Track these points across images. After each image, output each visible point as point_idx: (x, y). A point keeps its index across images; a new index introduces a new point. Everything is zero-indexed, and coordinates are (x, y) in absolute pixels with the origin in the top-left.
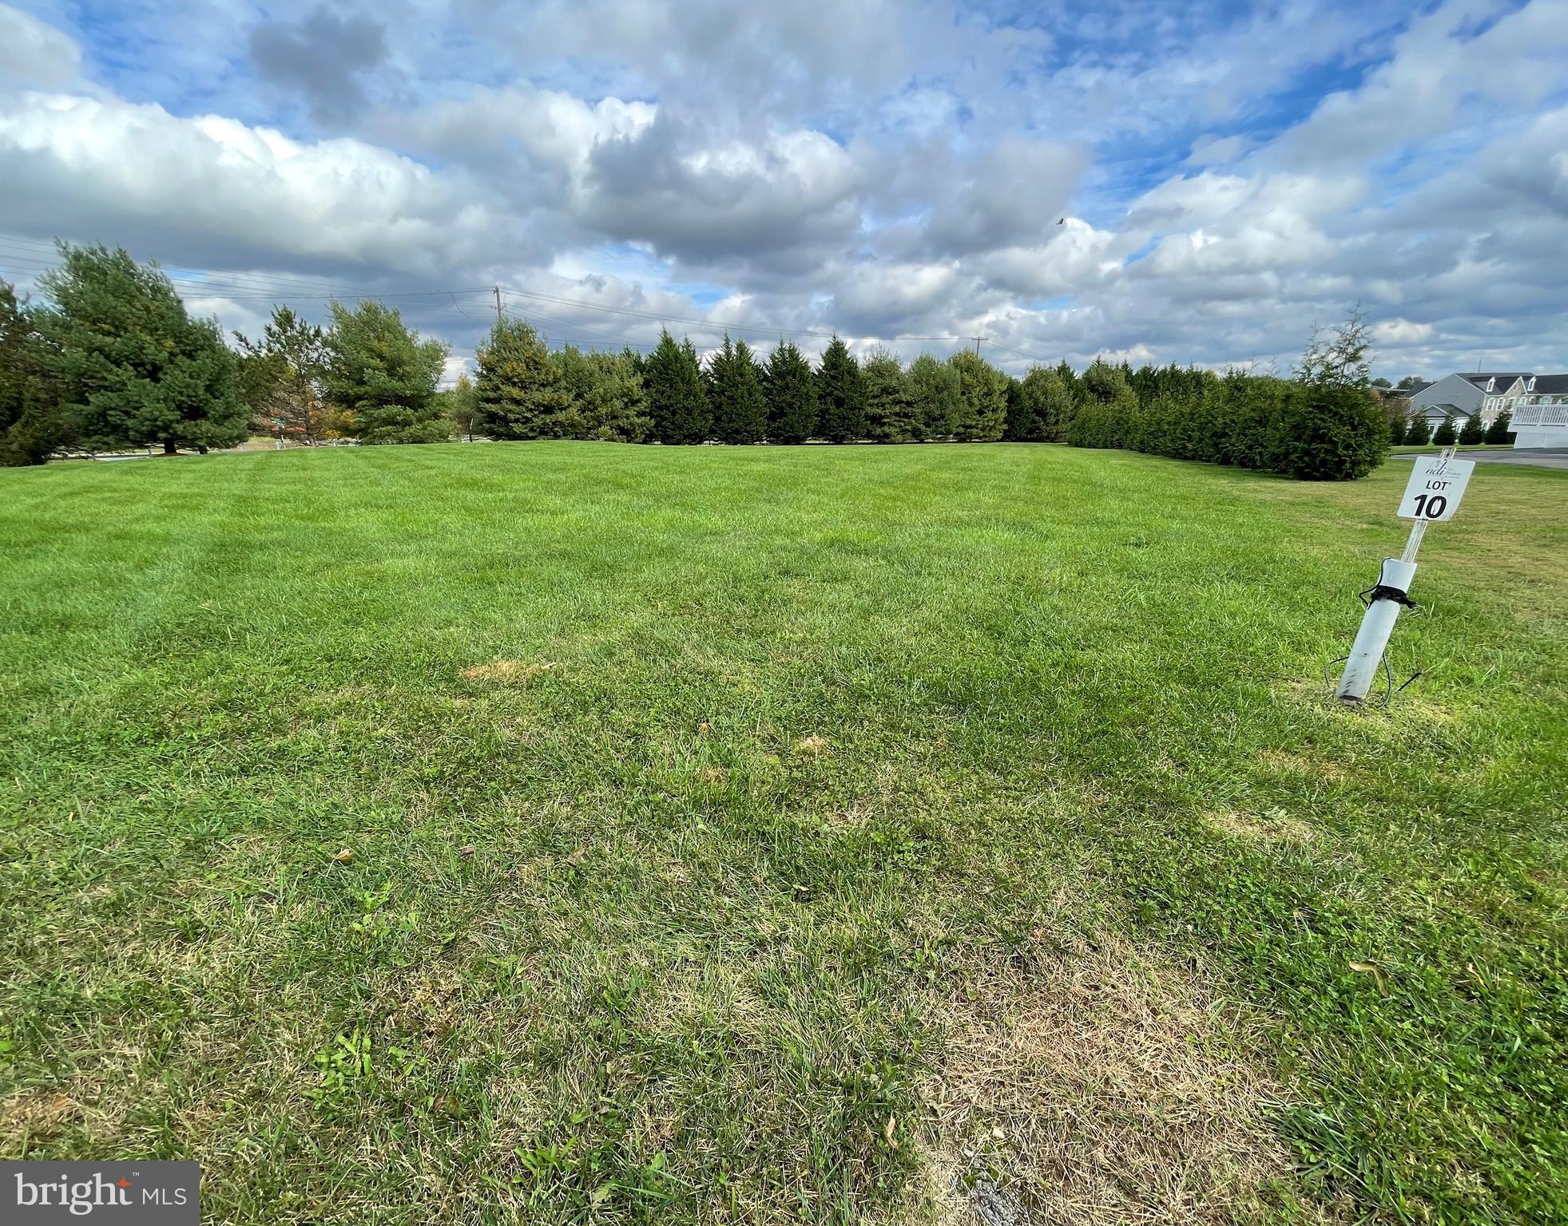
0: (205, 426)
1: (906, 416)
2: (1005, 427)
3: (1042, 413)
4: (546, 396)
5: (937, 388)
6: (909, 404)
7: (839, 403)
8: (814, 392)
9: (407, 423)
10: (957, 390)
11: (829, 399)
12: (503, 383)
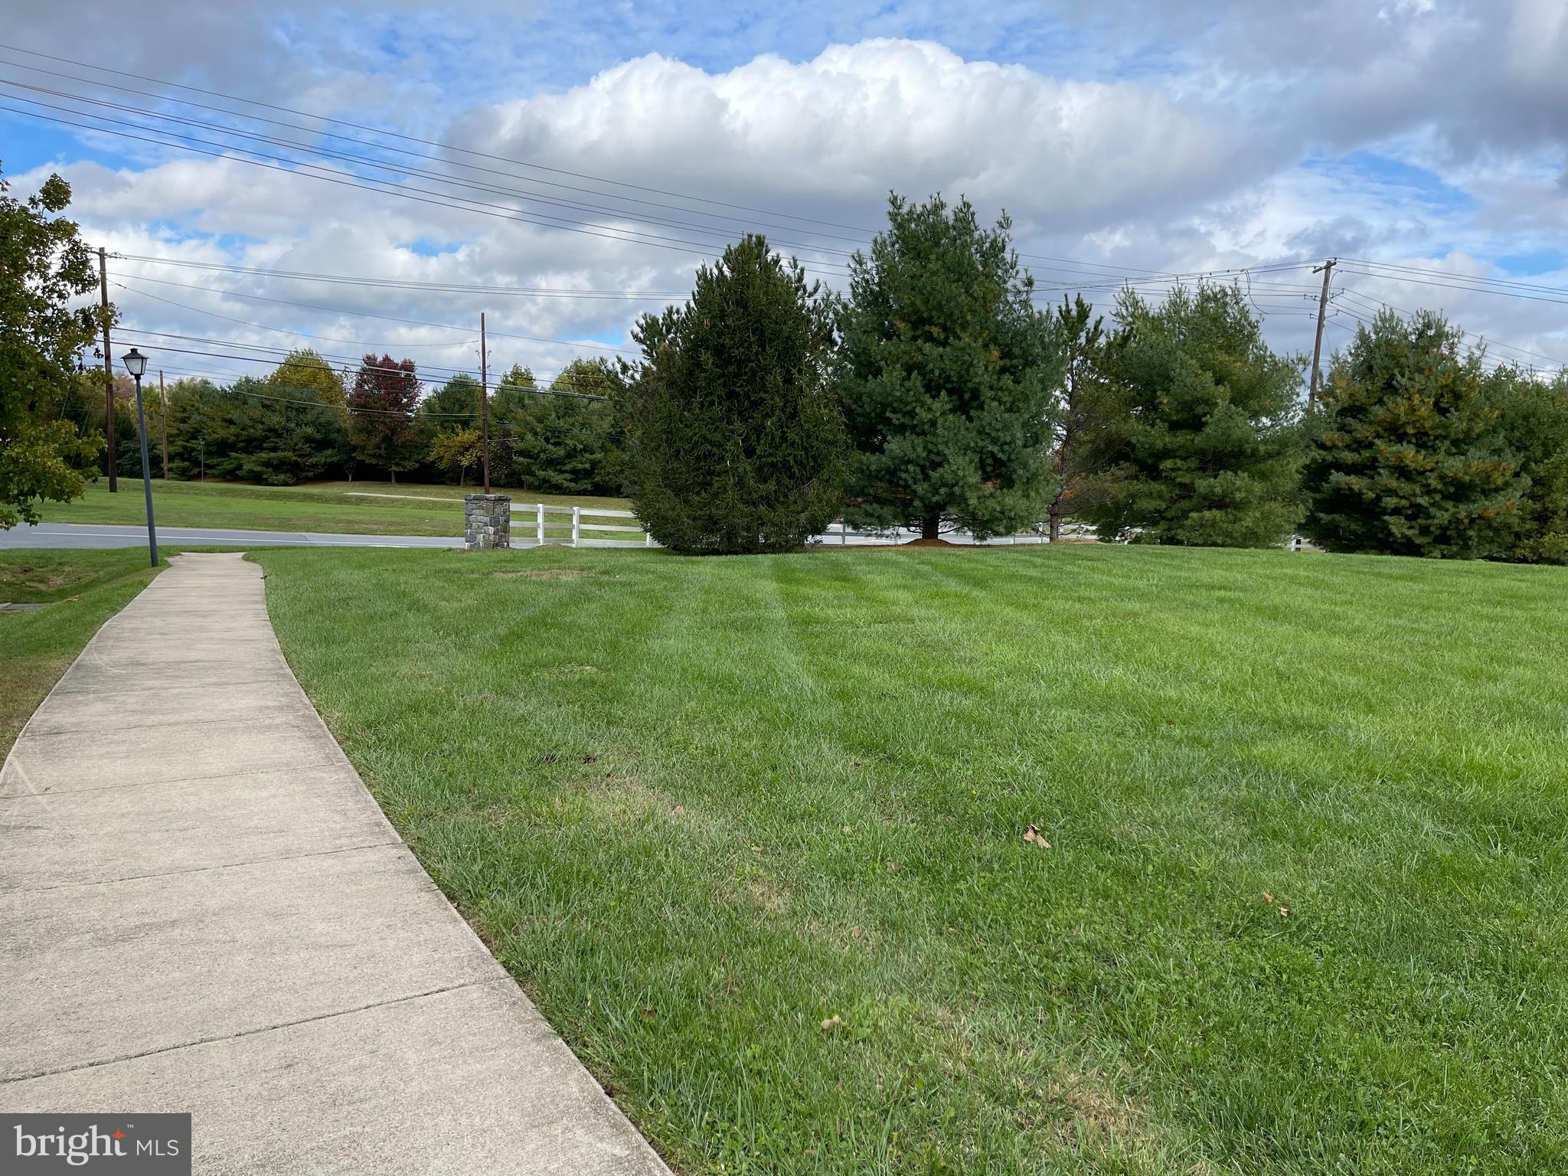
4: (1468, 464)
9: (1241, 505)
12: (1378, 436)
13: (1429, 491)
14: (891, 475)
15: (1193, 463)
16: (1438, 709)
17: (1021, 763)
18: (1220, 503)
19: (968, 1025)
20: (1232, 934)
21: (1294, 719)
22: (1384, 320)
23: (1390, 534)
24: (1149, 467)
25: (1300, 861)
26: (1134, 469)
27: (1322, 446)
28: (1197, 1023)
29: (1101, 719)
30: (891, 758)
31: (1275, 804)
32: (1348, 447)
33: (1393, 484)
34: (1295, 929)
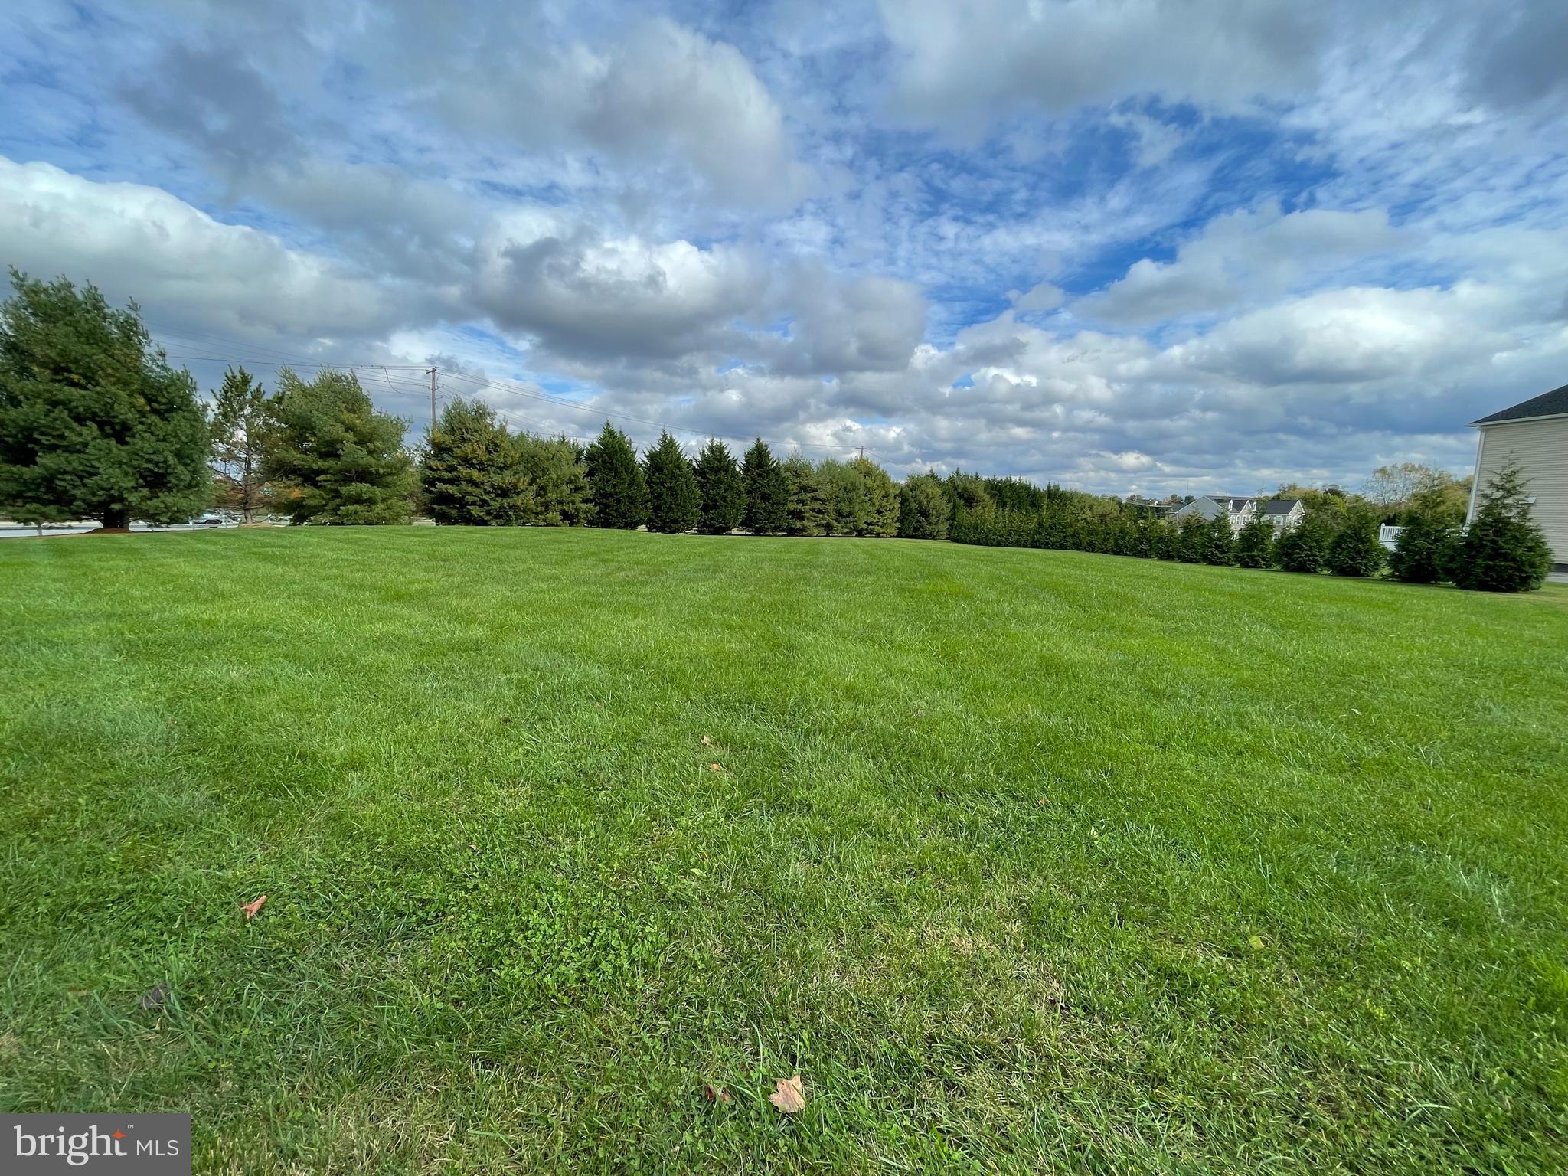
0: (167, 499)
1: (820, 512)
2: (898, 525)
3: (924, 514)
4: (505, 479)
5: (845, 488)
6: (823, 501)
7: (765, 497)
8: (743, 487)
9: (371, 502)
10: (862, 491)
11: (757, 495)
12: (460, 464)
13: (489, 493)
14: (48, 482)
15: (337, 477)
18: (357, 500)
22: (458, 403)
23: (472, 515)
26: (300, 480)
27: (430, 468)
32: (446, 470)
33: (469, 489)
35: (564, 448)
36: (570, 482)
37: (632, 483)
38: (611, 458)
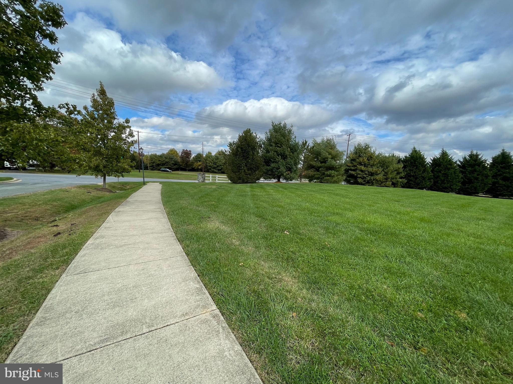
4: (374, 169)
7: (505, 179)
8: (489, 174)
9: (333, 176)
11: (500, 177)
12: (358, 164)
13: (366, 174)
14: (272, 170)
15: (325, 169)
16: (363, 211)
17: (287, 220)
18: (329, 176)
19: (267, 265)
20: (319, 250)
21: (337, 213)
22: (359, 144)
23: (359, 182)
24: (317, 169)
25: (334, 237)
26: (315, 170)
27: (348, 166)
28: (309, 265)
29: (303, 212)
30: (264, 218)
31: (331, 228)
32: (353, 167)
33: (360, 173)
34: (330, 249)
35: (394, 158)
36: (396, 170)
37: (424, 171)
38: (415, 161)
